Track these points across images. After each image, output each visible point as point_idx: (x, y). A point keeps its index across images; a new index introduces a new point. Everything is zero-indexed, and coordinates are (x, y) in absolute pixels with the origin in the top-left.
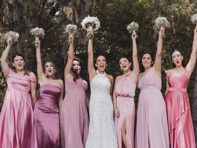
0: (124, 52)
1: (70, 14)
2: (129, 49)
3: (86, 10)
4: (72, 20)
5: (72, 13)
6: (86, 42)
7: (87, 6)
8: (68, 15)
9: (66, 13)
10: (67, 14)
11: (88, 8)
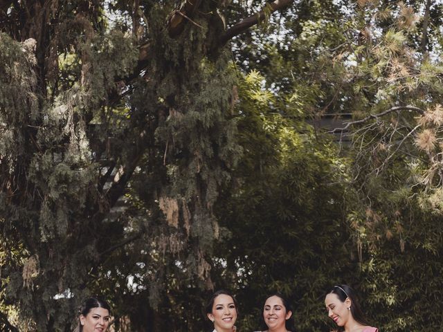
0: (284, 289)
1: (174, 213)
2: (293, 282)
3: (208, 204)
4: (177, 226)
5: (177, 212)
6: (205, 272)
7: (210, 197)
8: (169, 217)
9: (164, 212)
10: (166, 215)
11: (213, 200)
